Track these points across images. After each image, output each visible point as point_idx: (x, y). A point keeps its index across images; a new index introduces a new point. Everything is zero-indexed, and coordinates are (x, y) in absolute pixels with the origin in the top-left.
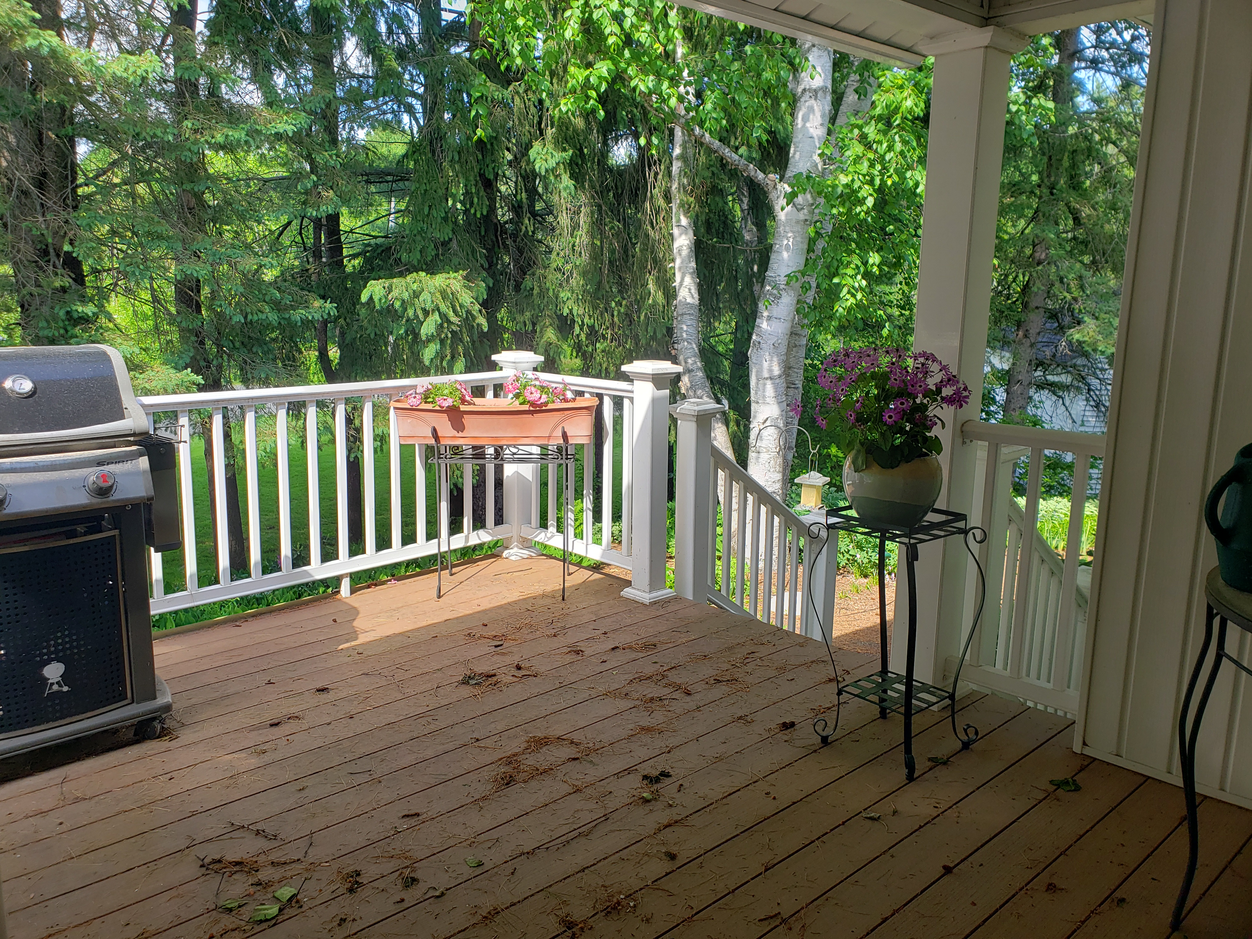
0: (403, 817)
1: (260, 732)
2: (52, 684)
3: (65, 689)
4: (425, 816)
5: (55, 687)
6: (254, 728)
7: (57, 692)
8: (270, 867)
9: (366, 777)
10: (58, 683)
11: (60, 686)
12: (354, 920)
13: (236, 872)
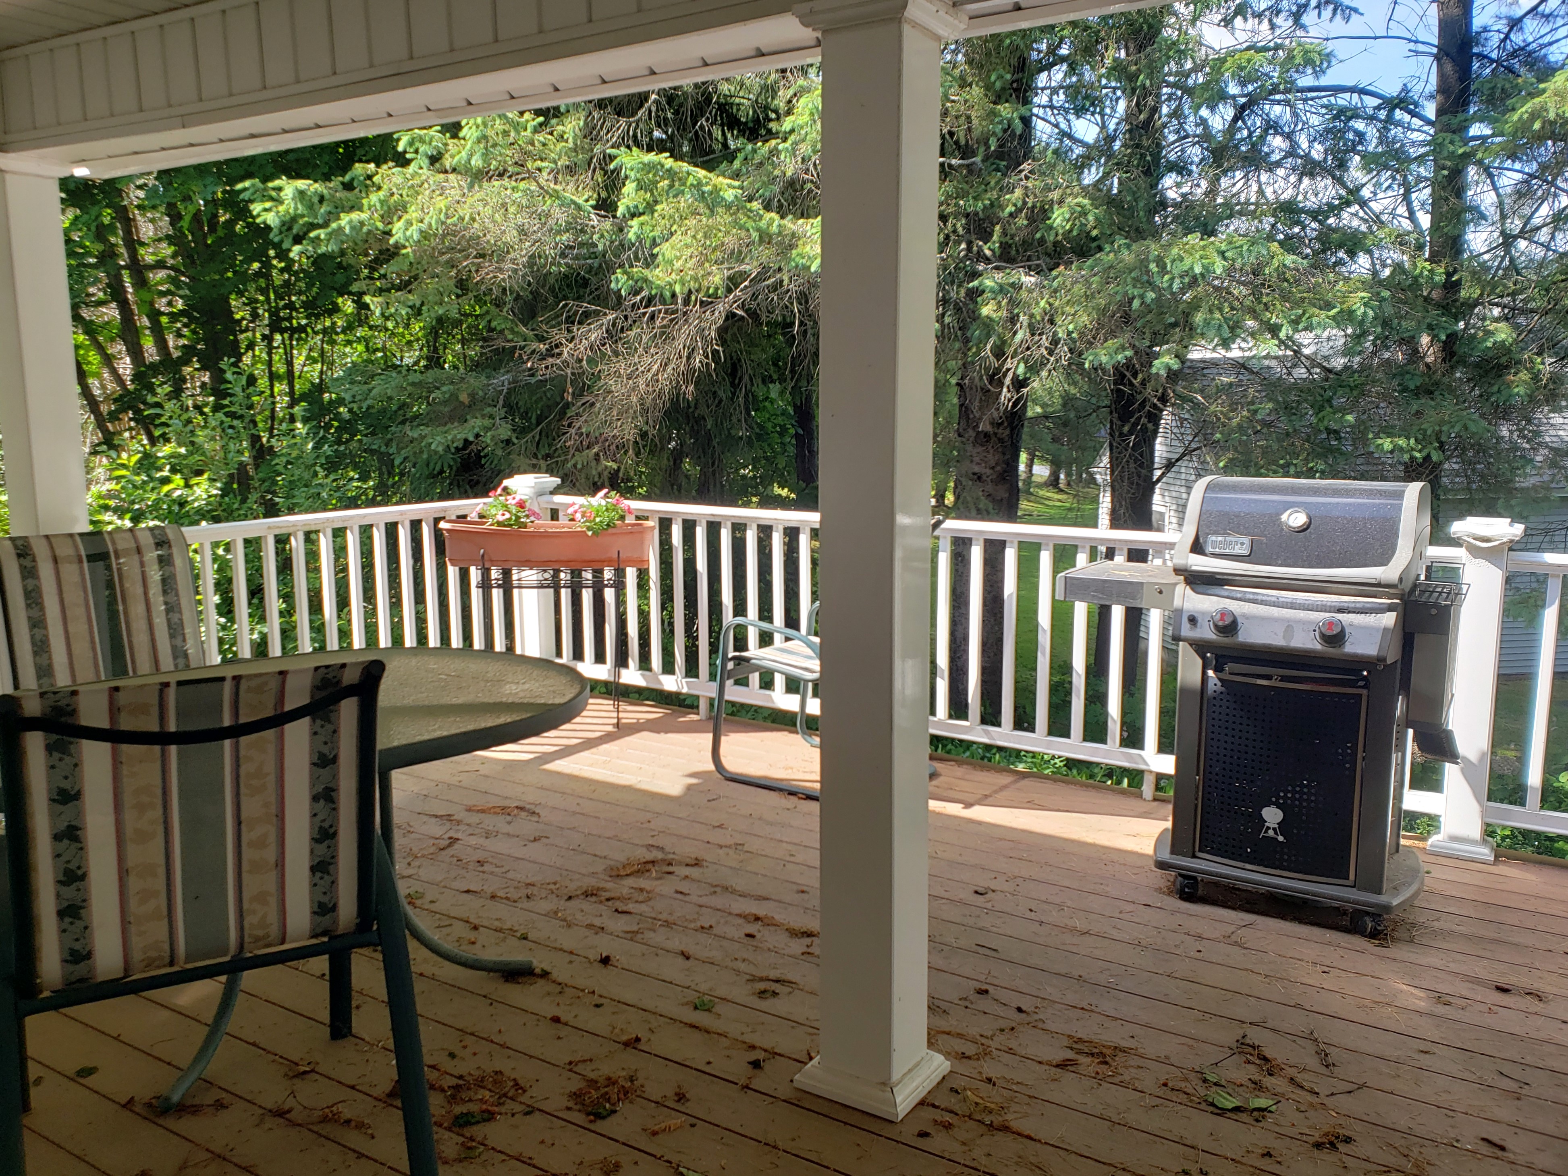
0: (1484, 1139)
1: (1475, 987)
2: (1268, 828)
3: (1281, 838)
4: (1511, 1156)
5: (1271, 833)
6: (1477, 981)
7: (1272, 838)
8: (1286, 1080)
9: (1512, 1086)
10: (1274, 829)
11: (1276, 833)
12: (1279, 1163)
13: (1254, 1063)
